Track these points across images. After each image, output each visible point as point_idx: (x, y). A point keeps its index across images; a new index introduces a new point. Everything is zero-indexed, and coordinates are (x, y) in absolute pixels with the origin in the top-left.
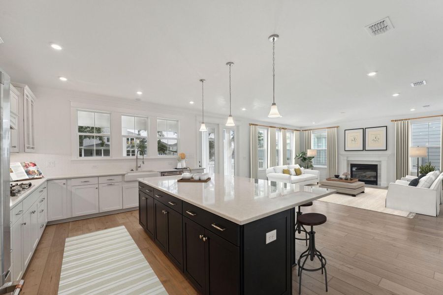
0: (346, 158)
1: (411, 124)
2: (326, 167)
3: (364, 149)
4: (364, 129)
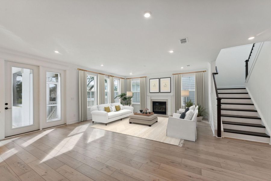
0: (150, 98)
1: (182, 77)
2: (139, 103)
3: (160, 92)
4: (159, 79)
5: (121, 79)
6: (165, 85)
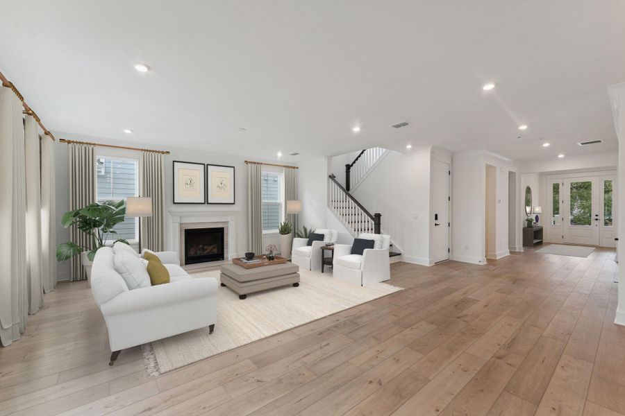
0: (177, 219)
1: (263, 172)
3: (206, 202)
4: (206, 167)
6: (220, 185)
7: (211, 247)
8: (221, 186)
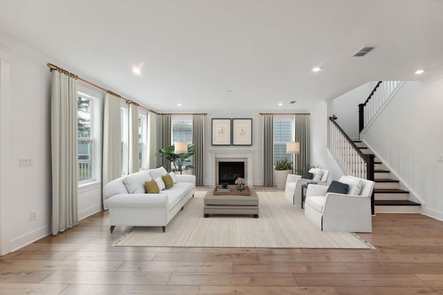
0: (214, 155)
3: (232, 144)
4: (232, 120)
5: (150, 113)
7: (237, 175)
8: (242, 133)
